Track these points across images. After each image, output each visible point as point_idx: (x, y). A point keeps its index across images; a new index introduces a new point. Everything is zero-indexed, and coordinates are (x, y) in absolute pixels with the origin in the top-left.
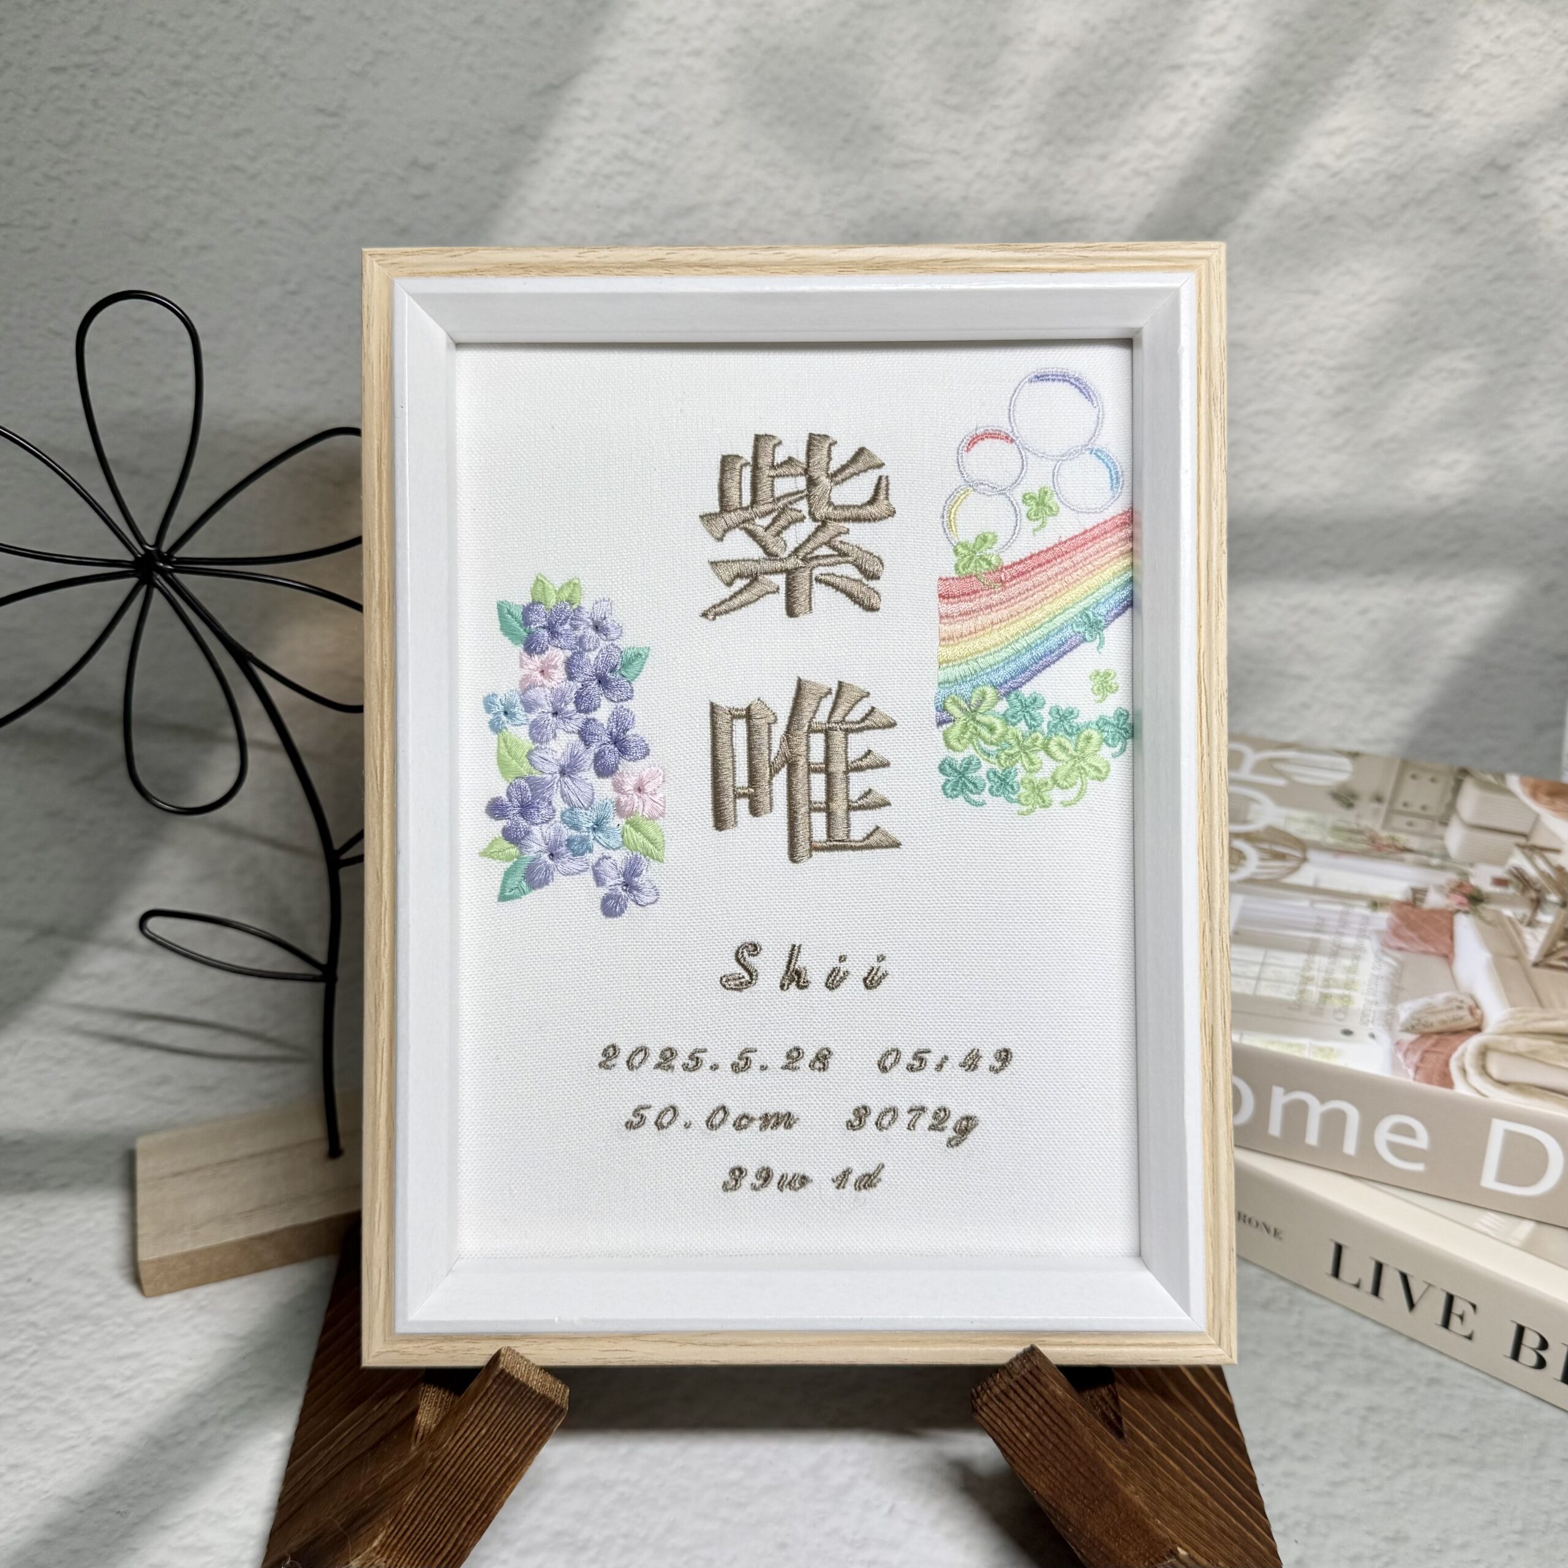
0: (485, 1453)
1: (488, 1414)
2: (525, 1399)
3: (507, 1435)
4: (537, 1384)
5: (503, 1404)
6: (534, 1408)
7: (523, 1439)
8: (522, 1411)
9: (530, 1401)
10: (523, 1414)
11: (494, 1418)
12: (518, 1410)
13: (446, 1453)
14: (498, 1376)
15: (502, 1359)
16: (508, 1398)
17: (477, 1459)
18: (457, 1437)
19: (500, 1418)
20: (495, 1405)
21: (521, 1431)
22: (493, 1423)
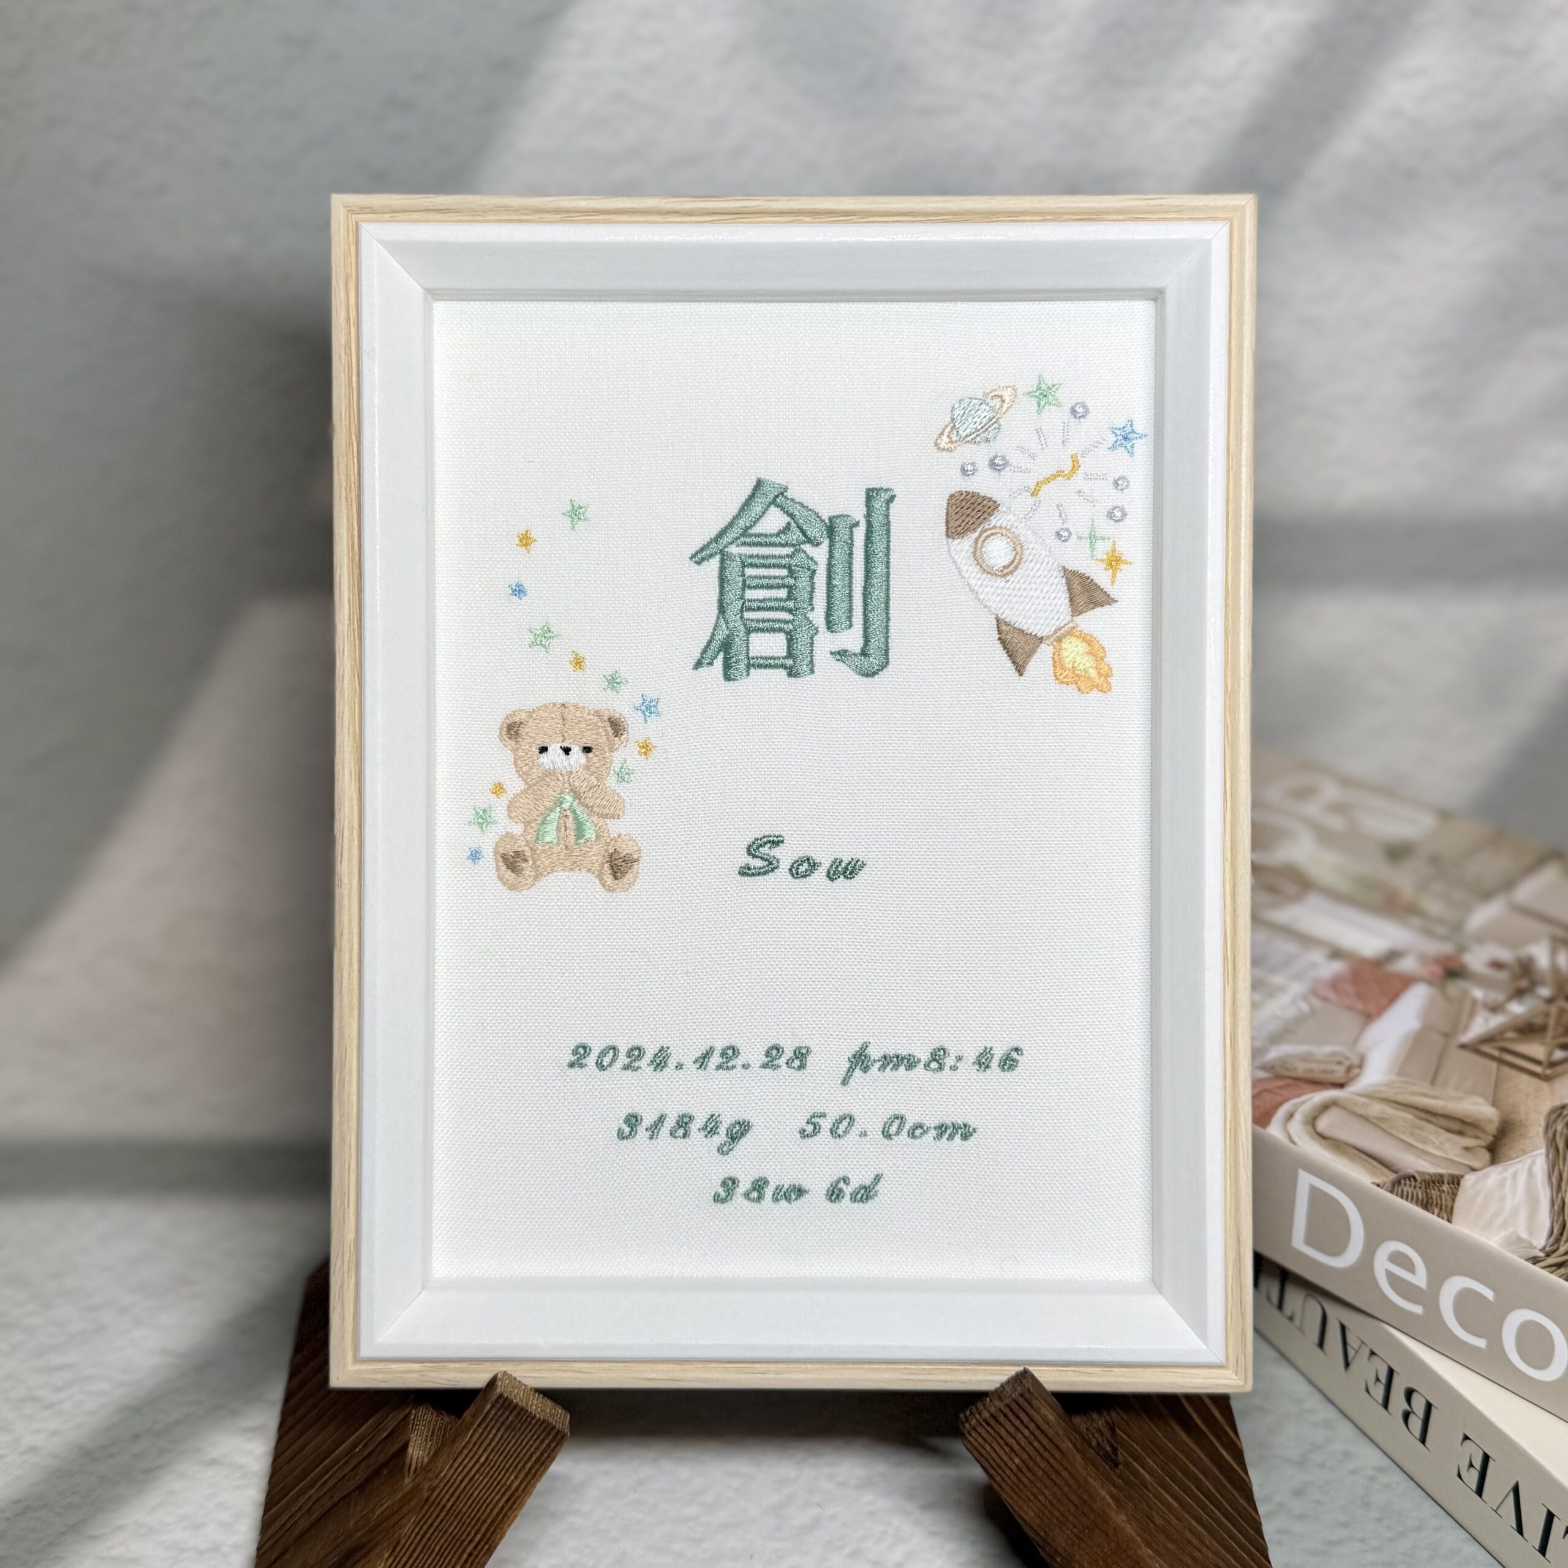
0: (485, 1481)
1: (488, 1441)
2: (526, 1425)
3: (507, 1462)
4: (537, 1409)
5: (503, 1429)
6: (535, 1433)
7: (524, 1466)
8: (523, 1437)
9: (530, 1427)
10: (523, 1440)
11: (493, 1444)
12: (518, 1435)
13: (445, 1481)
14: (497, 1401)
15: (500, 1383)
16: (507, 1423)
17: (476, 1488)
18: (456, 1465)
19: (500, 1445)
20: (494, 1431)
21: (522, 1459)
22: (492, 1450)
